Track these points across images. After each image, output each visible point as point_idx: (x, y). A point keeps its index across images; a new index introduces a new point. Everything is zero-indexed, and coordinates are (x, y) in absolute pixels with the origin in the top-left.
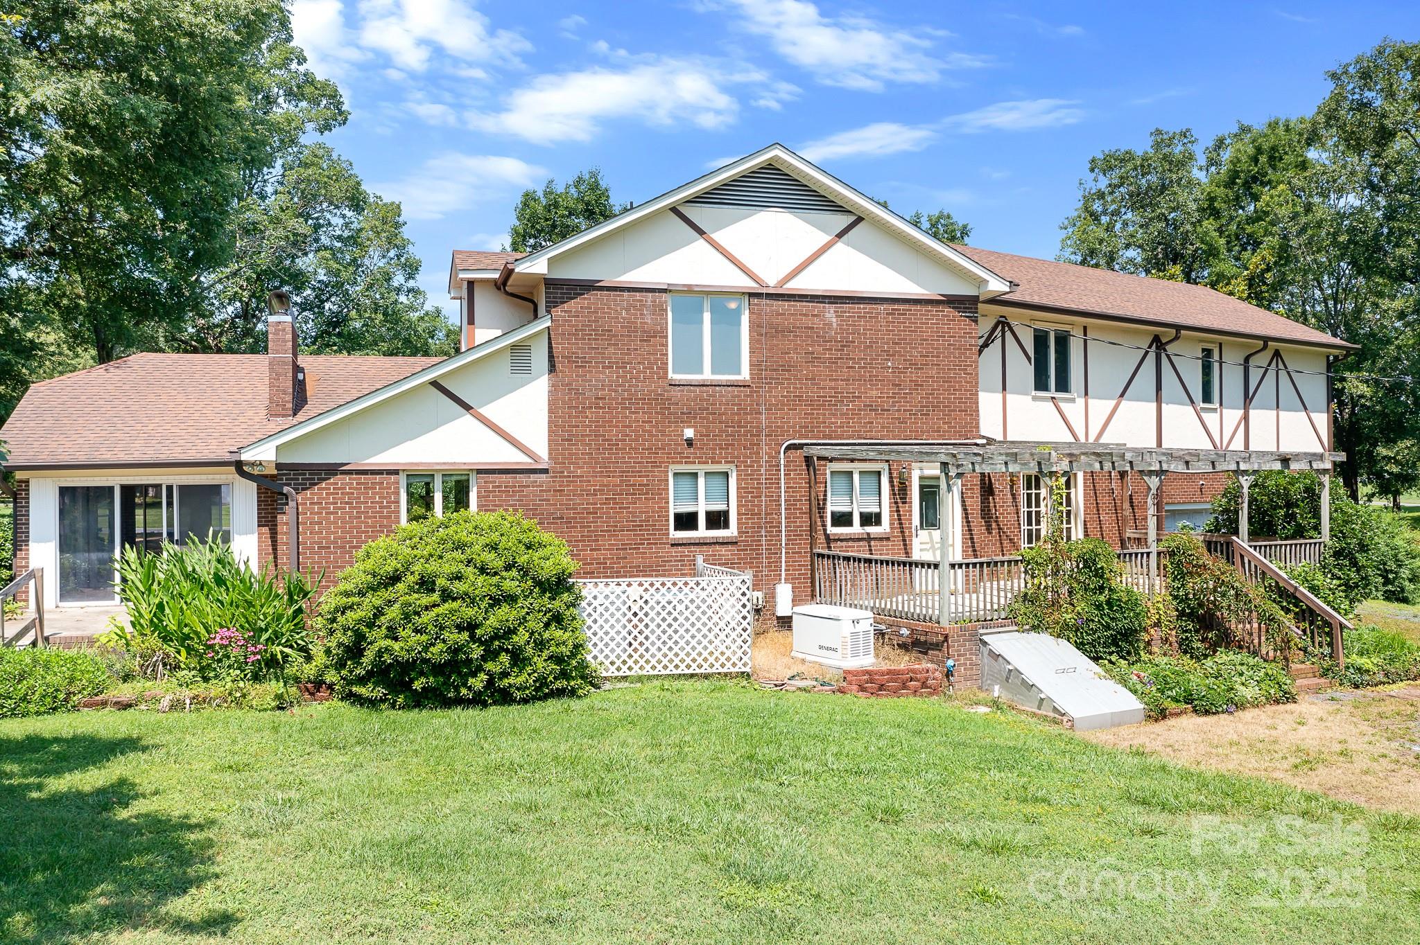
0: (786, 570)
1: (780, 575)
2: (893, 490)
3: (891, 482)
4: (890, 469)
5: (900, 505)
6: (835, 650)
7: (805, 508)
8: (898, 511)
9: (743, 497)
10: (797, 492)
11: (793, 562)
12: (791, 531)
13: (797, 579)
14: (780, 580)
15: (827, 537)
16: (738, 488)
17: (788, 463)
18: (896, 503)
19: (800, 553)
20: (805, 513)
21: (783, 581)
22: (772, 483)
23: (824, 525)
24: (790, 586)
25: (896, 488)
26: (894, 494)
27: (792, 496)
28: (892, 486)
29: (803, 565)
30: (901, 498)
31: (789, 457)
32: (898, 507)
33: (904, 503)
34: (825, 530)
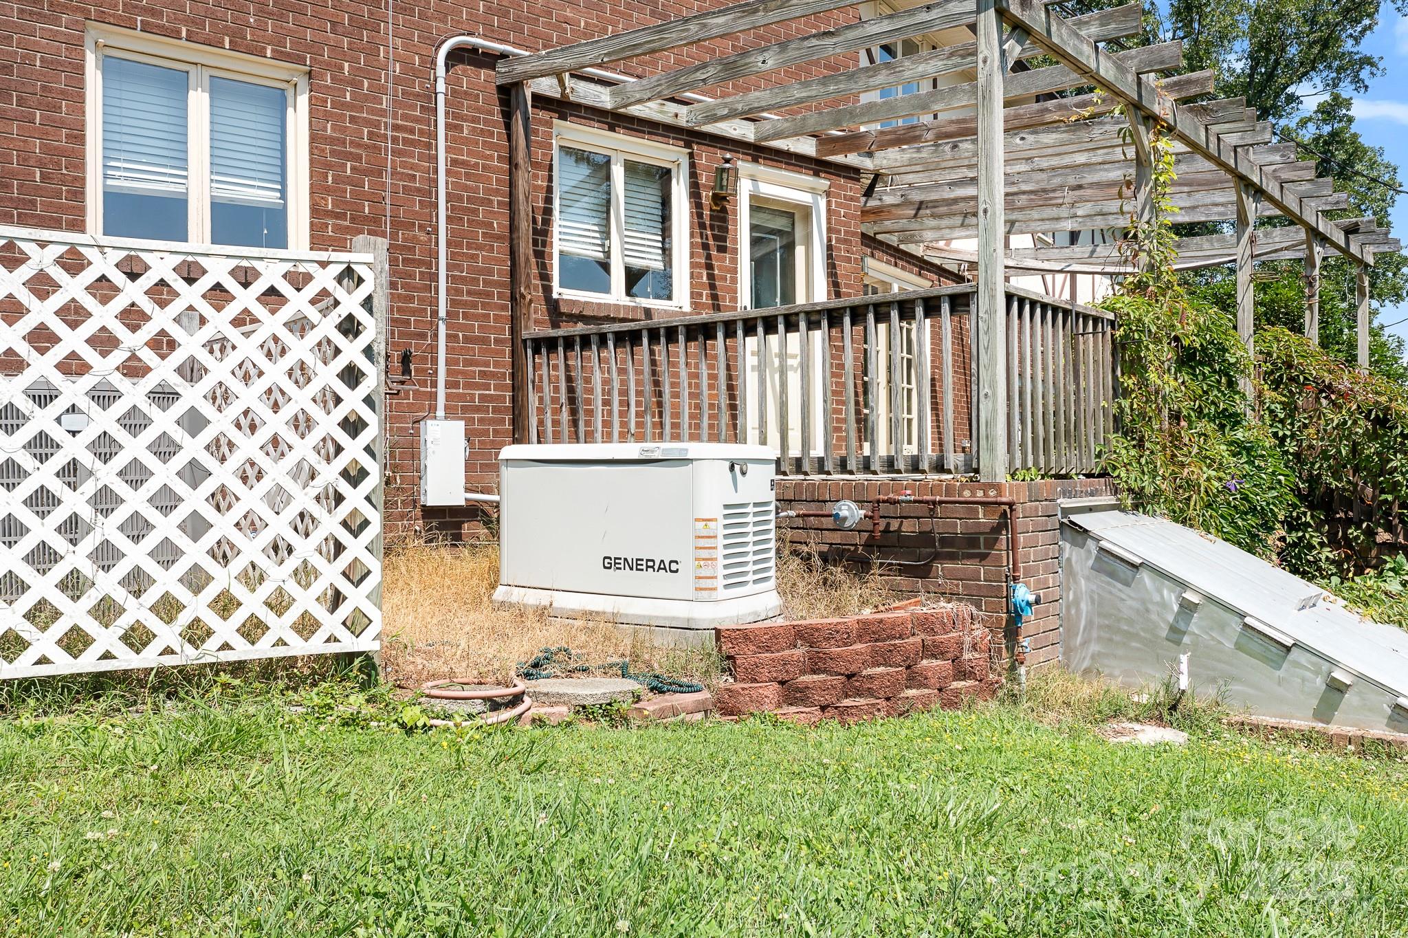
0: (449, 385)
1: (433, 396)
2: (700, 215)
3: (695, 194)
4: (692, 165)
5: (714, 253)
6: (668, 567)
7: (499, 225)
8: (709, 267)
9: (329, 166)
10: (478, 178)
11: (468, 363)
12: (463, 280)
13: (478, 409)
14: (433, 409)
15: (553, 307)
16: (313, 139)
17: (455, 96)
18: (705, 247)
19: (485, 341)
20: (498, 238)
21: (440, 412)
22: (412, 143)
23: (545, 277)
24: (461, 425)
25: (706, 212)
26: (702, 226)
27: (466, 188)
28: (697, 204)
29: (493, 375)
30: (715, 238)
31: (458, 82)
32: (709, 257)
33: (722, 249)
34: (547, 290)
